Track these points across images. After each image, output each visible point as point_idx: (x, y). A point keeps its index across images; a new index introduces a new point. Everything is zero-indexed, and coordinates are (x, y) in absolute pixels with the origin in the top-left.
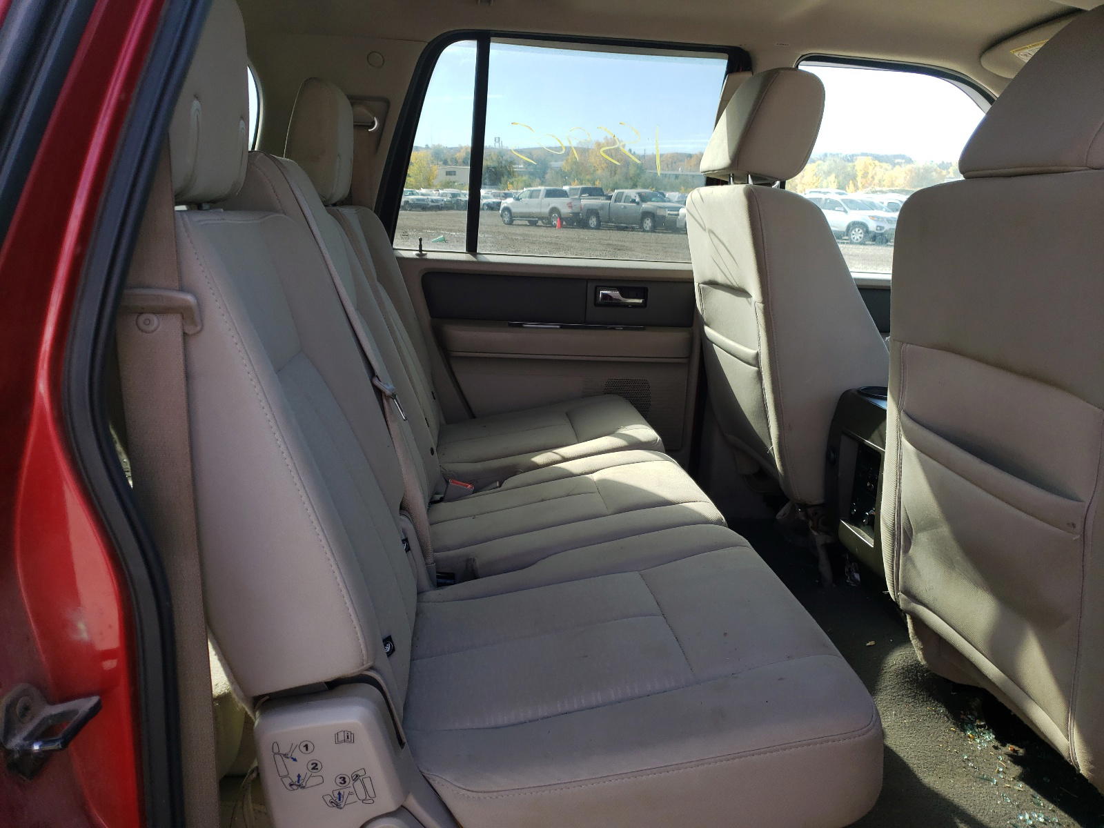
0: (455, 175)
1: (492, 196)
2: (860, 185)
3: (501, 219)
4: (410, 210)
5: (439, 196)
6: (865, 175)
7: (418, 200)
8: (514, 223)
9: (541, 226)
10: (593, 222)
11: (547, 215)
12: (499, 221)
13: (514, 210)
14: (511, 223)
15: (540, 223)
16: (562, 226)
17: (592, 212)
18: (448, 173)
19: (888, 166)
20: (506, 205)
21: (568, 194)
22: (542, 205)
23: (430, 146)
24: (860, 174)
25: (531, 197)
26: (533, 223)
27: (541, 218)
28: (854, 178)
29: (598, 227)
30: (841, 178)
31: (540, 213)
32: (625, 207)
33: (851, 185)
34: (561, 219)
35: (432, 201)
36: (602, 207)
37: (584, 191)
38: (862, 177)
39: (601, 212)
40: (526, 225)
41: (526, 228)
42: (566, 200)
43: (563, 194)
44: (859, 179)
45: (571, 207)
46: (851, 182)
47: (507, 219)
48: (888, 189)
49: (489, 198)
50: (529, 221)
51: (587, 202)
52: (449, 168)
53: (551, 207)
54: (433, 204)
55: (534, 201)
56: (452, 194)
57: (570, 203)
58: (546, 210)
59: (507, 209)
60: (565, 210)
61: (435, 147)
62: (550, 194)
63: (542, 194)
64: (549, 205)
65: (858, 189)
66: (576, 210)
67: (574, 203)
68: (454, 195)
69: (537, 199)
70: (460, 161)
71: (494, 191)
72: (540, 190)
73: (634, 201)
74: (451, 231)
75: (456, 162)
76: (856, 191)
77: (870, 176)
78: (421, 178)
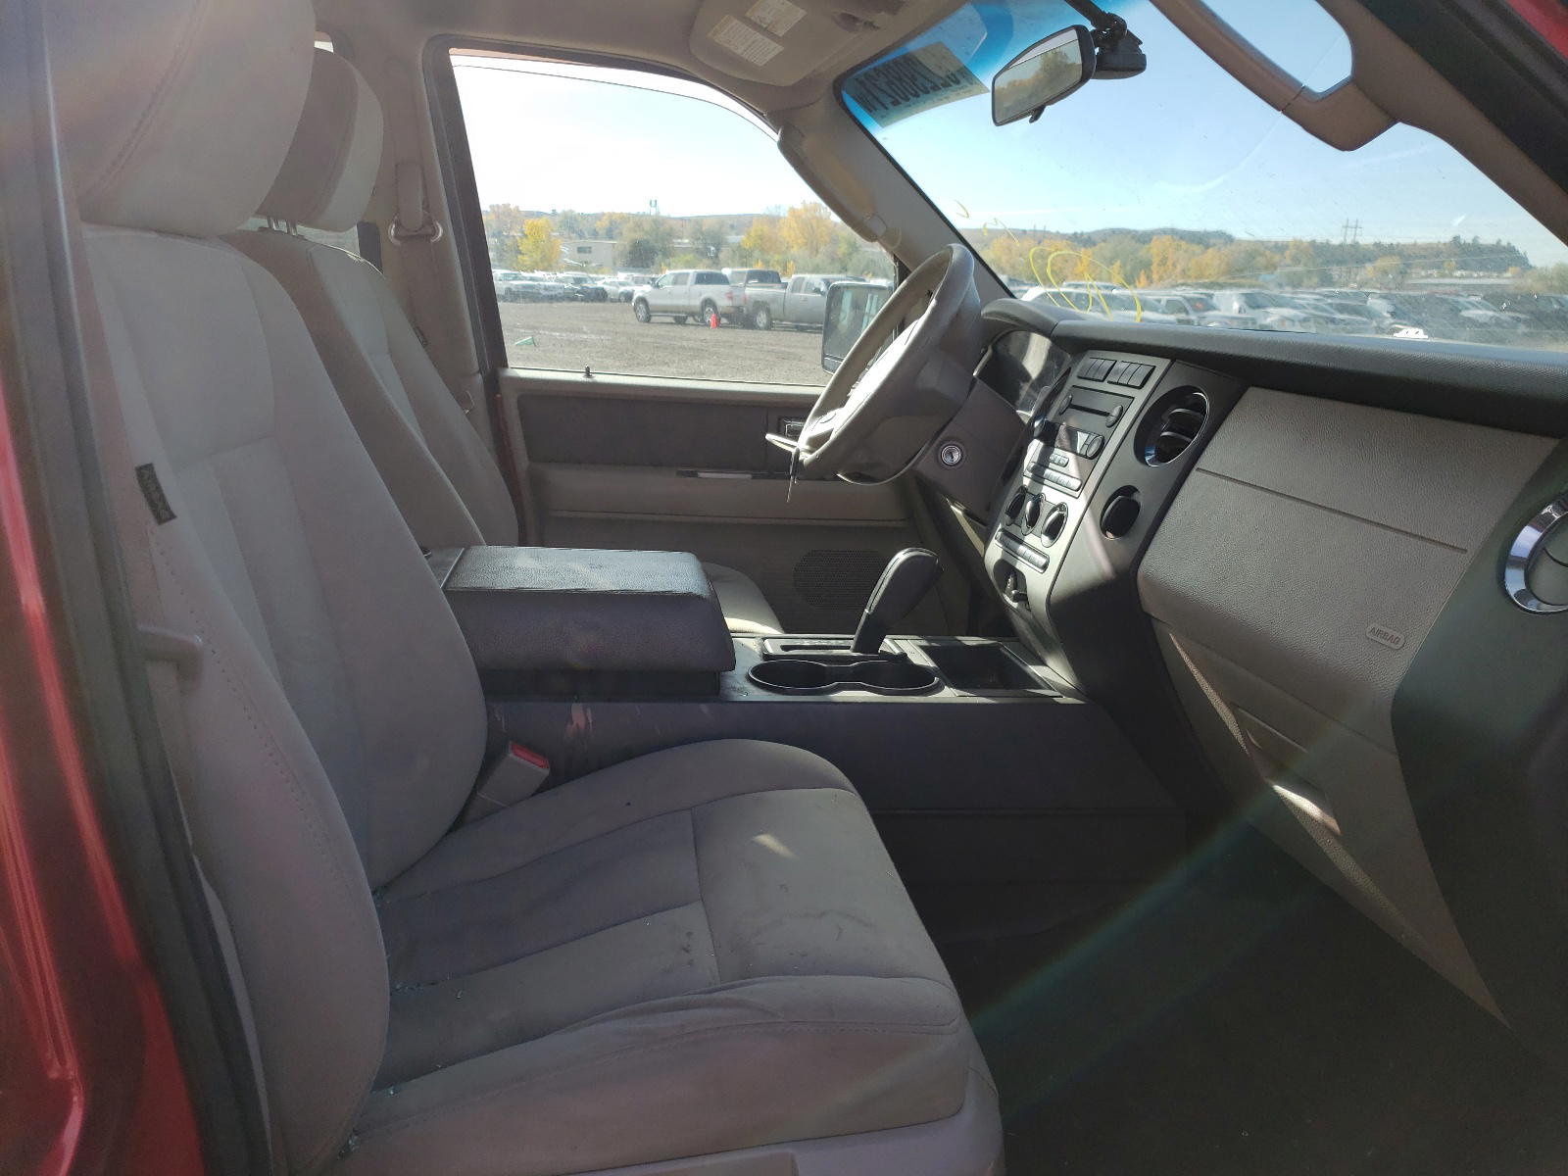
0: (590, 252)
1: (633, 283)
2: (1155, 277)
3: (634, 313)
4: (511, 301)
5: (556, 281)
6: (1163, 262)
7: (524, 287)
8: (653, 319)
9: (692, 325)
10: (762, 319)
11: (698, 310)
12: (630, 317)
13: (651, 301)
14: (648, 320)
15: (690, 320)
16: (718, 324)
17: (760, 305)
18: (581, 250)
19: (1197, 249)
20: (641, 294)
21: (730, 279)
22: (693, 295)
23: (559, 211)
24: (1156, 260)
25: (675, 283)
26: (680, 321)
27: (692, 314)
28: (1146, 266)
29: (769, 327)
30: (1128, 267)
31: (689, 306)
32: (806, 299)
33: (1143, 278)
34: (719, 316)
35: (546, 288)
36: (774, 299)
37: (752, 275)
38: (1159, 265)
39: (773, 307)
40: (672, 323)
41: (668, 328)
42: (724, 288)
43: (721, 280)
44: (1154, 267)
45: (731, 298)
46: (1143, 272)
47: (642, 315)
48: (1194, 281)
49: (628, 284)
50: (676, 318)
51: (754, 291)
52: (582, 243)
53: (702, 297)
54: (547, 293)
55: (680, 289)
56: (574, 279)
57: (731, 293)
58: (697, 303)
59: (642, 300)
60: (723, 303)
61: (565, 214)
62: (701, 279)
63: (691, 279)
64: (701, 295)
65: (1152, 282)
66: (737, 302)
67: (736, 293)
68: (578, 281)
69: (684, 287)
70: (601, 232)
71: (635, 275)
72: (688, 274)
73: (817, 291)
74: (554, 330)
75: (595, 234)
76: (1149, 285)
77: (1170, 263)
78: (537, 256)
